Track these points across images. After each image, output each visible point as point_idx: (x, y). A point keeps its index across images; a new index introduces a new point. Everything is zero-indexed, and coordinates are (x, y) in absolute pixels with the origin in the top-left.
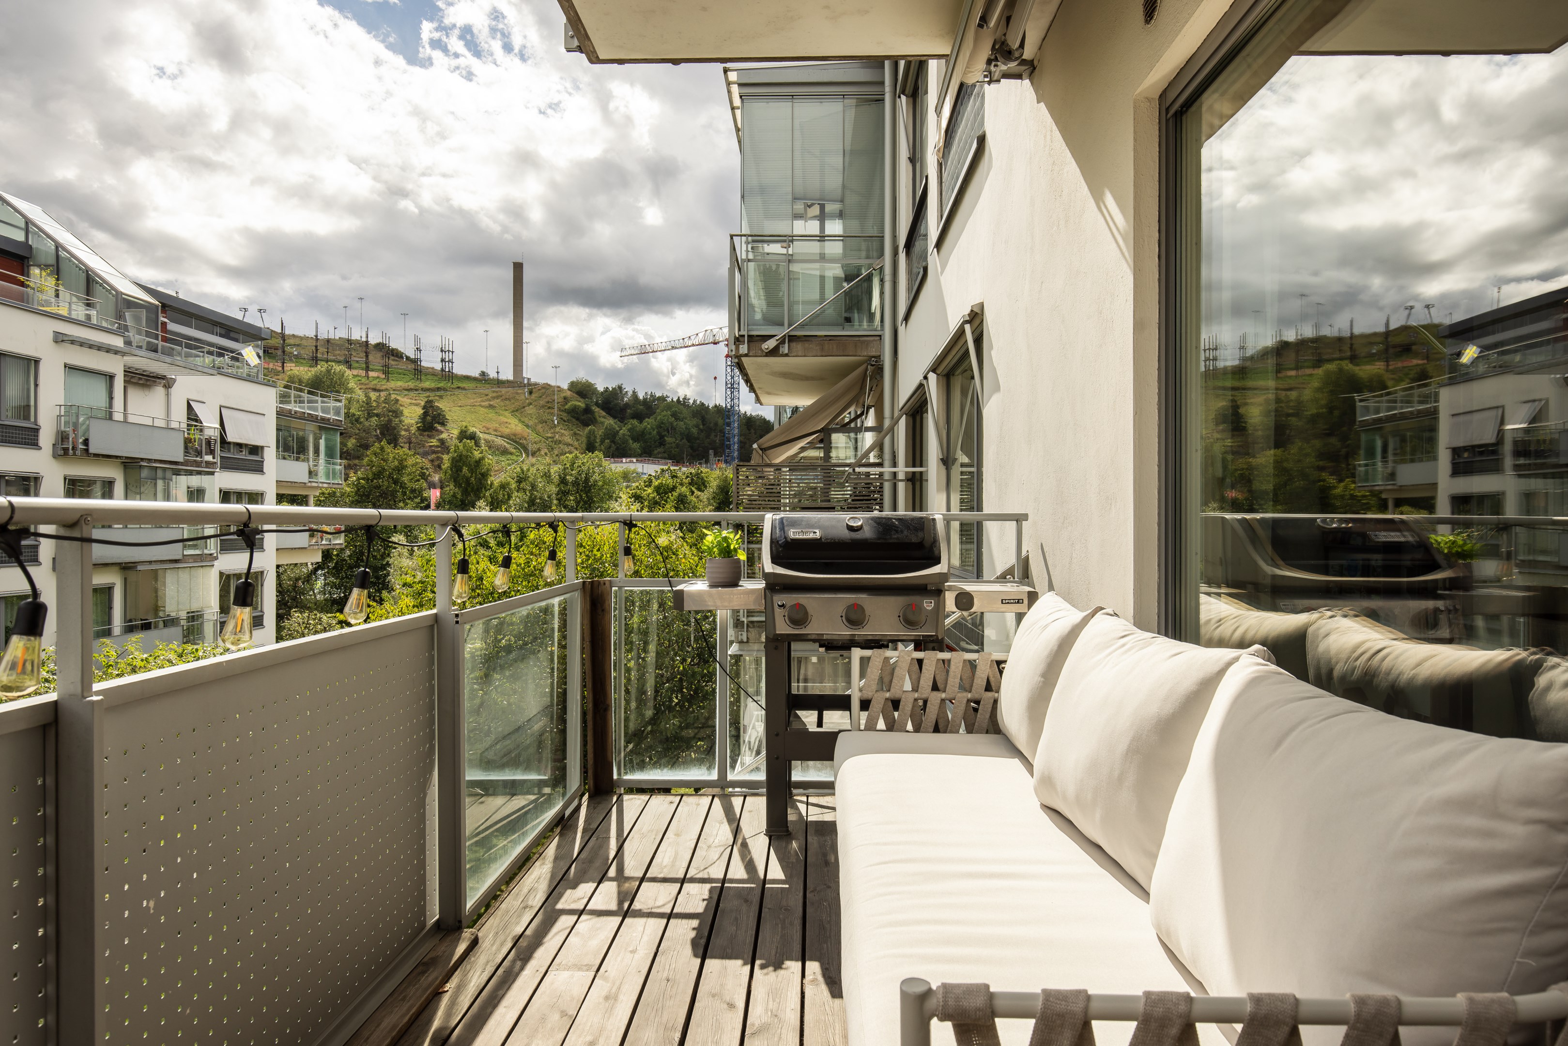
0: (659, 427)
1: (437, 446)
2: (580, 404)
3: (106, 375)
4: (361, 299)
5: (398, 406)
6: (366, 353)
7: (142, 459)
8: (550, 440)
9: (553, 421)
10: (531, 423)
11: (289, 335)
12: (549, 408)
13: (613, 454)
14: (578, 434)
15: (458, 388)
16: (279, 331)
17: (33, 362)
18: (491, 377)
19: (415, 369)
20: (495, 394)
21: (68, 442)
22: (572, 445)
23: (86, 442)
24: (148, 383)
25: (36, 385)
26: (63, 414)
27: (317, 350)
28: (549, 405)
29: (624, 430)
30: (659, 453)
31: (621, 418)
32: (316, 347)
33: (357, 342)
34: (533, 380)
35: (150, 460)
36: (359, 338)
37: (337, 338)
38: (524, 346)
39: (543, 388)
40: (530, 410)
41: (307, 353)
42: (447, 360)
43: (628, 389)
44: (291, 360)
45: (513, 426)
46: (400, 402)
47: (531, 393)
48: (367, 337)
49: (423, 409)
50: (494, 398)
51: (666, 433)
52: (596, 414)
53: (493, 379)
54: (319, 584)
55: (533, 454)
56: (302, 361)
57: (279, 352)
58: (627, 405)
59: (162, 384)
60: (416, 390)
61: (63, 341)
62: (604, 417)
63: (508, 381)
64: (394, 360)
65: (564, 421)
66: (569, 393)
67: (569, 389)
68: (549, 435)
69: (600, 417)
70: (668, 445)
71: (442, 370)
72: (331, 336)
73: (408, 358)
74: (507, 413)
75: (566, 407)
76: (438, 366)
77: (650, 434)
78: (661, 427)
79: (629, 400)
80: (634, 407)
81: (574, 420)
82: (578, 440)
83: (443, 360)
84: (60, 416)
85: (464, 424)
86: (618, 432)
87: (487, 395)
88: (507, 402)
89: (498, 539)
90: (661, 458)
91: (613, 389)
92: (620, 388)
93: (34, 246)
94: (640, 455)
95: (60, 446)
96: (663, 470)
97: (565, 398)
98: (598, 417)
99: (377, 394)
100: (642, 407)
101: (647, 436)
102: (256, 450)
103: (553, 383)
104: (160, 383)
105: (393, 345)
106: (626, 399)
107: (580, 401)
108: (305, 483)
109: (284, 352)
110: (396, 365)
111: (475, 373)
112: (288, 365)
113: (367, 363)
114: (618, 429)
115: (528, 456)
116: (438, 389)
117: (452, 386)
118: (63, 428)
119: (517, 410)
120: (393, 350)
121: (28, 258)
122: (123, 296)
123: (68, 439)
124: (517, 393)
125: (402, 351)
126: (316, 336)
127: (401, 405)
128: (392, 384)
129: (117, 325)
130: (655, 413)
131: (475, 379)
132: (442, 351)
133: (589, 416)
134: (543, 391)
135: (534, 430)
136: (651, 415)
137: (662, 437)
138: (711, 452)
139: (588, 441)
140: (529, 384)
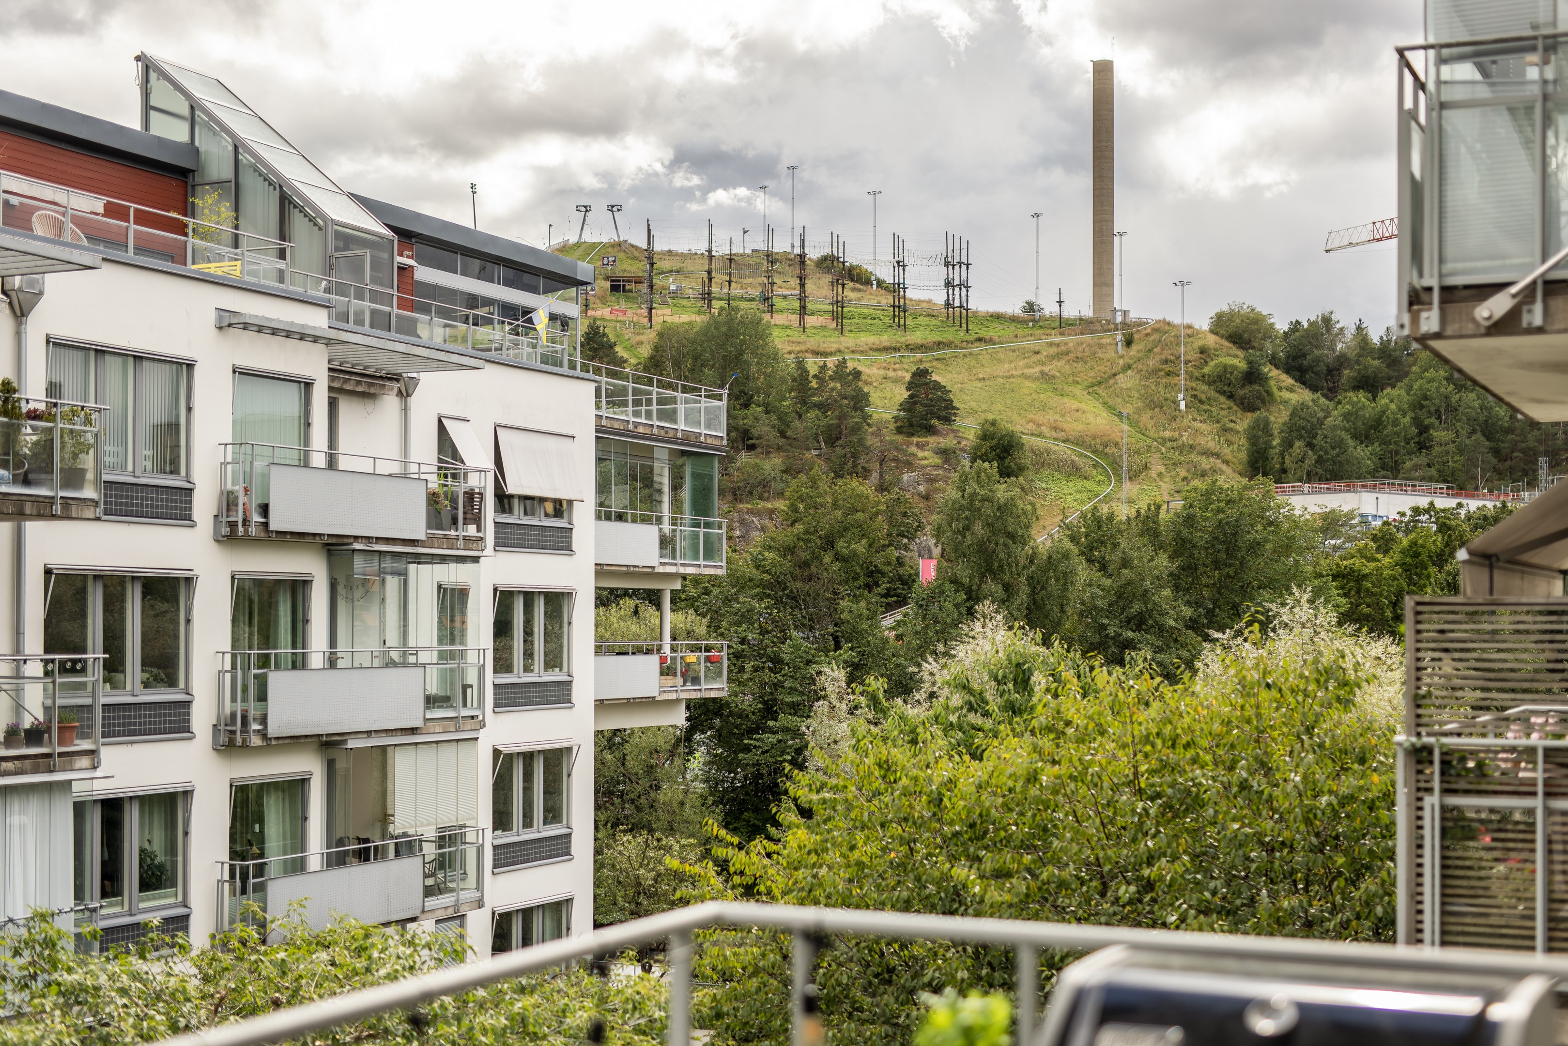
0: (1418, 405)
1: (937, 467)
2: (1235, 361)
3: (300, 382)
4: (793, 168)
5: (860, 383)
6: (801, 278)
7: (356, 538)
8: (1169, 444)
9: (1176, 403)
10: (1128, 409)
11: (662, 253)
12: (1168, 374)
13: (1309, 474)
14: (1231, 430)
15: (980, 340)
16: (645, 246)
17: (184, 367)
18: (1046, 313)
19: (894, 307)
20: (1053, 350)
21: (237, 511)
22: (1217, 455)
23: (265, 509)
24: (372, 391)
25: (189, 409)
26: (229, 459)
27: (710, 279)
28: (1167, 368)
29: (1335, 418)
30: (1416, 467)
31: (1330, 390)
32: (709, 272)
33: (786, 258)
34: (1133, 316)
35: (368, 539)
36: (789, 250)
37: (748, 251)
38: (1116, 240)
39: (1155, 330)
40: (1127, 381)
41: (694, 285)
42: (957, 282)
43: (1346, 321)
44: (664, 303)
45: (1091, 418)
46: (863, 377)
47: (1129, 343)
48: (803, 246)
49: (908, 389)
50: (1052, 358)
51: (1433, 420)
52: (1272, 383)
53: (1051, 318)
54: (698, 762)
55: (1133, 476)
56: (684, 302)
57: (644, 288)
58: (1342, 361)
59: (396, 391)
60: (896, 349)
61: (230, 325)
62: (1290, 389)
63: (1081, 319)
64: (854, 290)
65: (1201, 402)
66: (1212, 340)
67: (1212, 331)
68: (1168, 434)
69: (1280, 389)
70: (1437, 449)
71: (948, 305)
72: (737, 249)
73: (880, 283)
74: (1078, 390)
75: (1206, 370)
76: (939, 297)
77: (1396, 423)
78: (1422, 407)
79: (1348, 347)
80: (1358, 362)
81: (1222, 399)
82: (1230, 443)
83: (948, 284)
84: (224, 464)
85: (990, 417)
86: (1321, 422)
87: (1038, 353)
88: (1079, 366)
89: (1006, 696)
90: (1422, 479)
91: (1312, 324)
92: (1327, 321)
93: (202, 149)
94: (1373, 474)
95: (224, 519)
96: (1416, 511)
97: (1203, 351)
98: (1275, 390)
99: (820, 361)
100: (1376, 363)
101: (1390, 429)
102: (560, 508)
103: (1176, 320)
104: (392, 389)
105: (852, 259)
106: (1339, 346)
107: (1236, 356)
108: (653, 568)
109: (651, 287)
110: (859, 299)
111: (1014, 308)
112: (659, 312)
113: (802, 298)
114: (1321, 414)
115: (1119, 480)
116: (939, 345)
117: (968, 337)
118: (229, 487)
119: (1100, 383)
120: (851, 269)
121: (193, 171)
122: (336, 227)
123: (237, 505)
124: (1101, 346)
125: (870, 268)
126: (710, 251)
127: (866, 383)
128: (849, 340)
129: (324, 283)
130: (1407, 374)
131: (1014, 319)
132: (947, 264)
133: (1257, 387)
134: (1156, 336)
135: (1134, 424)
136: (1399, 379)
137: (1423, 430)
138: (1542, 461)
139: (1253, 444)
140: (1125, 325)
